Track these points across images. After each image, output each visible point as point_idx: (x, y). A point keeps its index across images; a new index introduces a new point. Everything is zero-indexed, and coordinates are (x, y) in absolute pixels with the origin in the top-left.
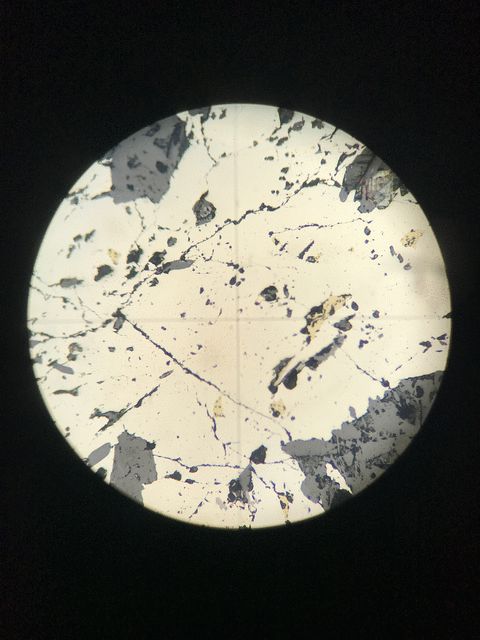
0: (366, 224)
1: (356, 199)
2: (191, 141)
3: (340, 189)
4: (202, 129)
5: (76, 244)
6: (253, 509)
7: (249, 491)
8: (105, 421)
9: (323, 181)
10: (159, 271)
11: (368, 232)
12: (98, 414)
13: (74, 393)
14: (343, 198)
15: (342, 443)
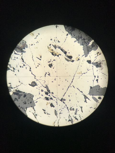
0: (30, 46)
1: (25, 49)
2: (17, 90)
3: (23, 53)
4: (14, 88)
5: (46, 113)
6: (102, 61)
7: (98, 63)
8: (87, 99)
9: (22, 57)
10: (50, 92)
11: (32, 45)
12: (86, 101)
13: (82, 107)
14: (25, 52)
15: (83, 43)
